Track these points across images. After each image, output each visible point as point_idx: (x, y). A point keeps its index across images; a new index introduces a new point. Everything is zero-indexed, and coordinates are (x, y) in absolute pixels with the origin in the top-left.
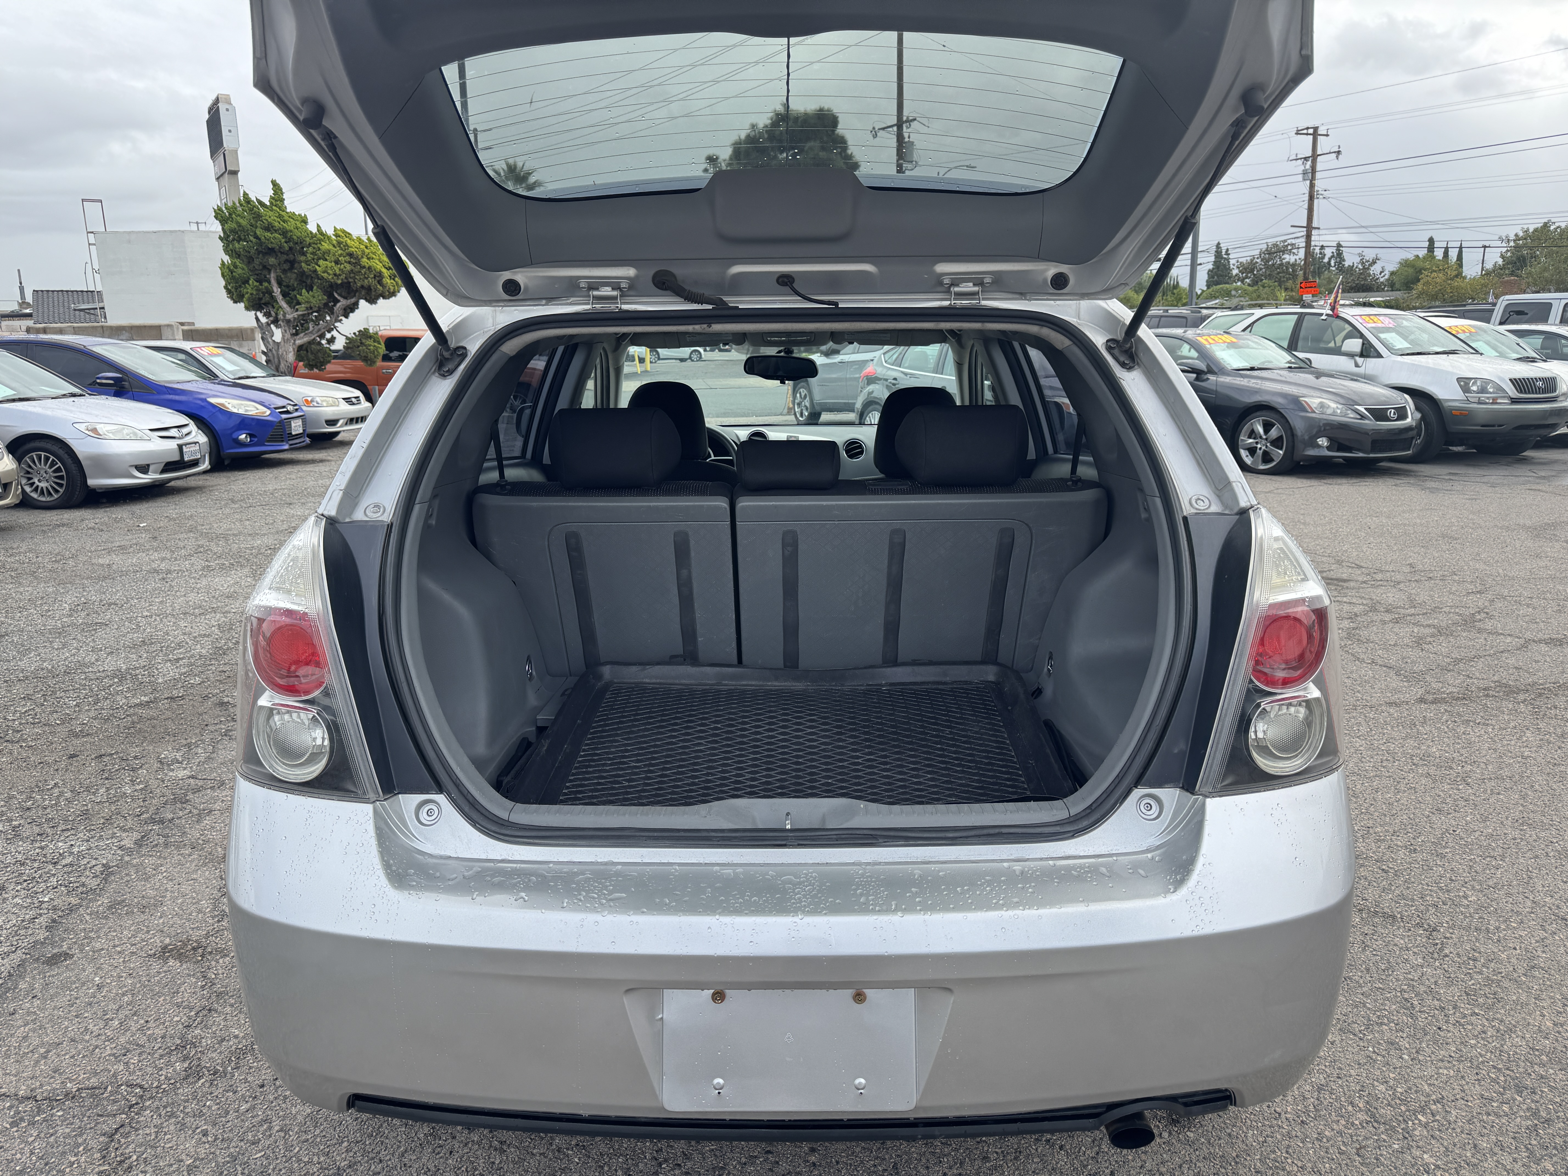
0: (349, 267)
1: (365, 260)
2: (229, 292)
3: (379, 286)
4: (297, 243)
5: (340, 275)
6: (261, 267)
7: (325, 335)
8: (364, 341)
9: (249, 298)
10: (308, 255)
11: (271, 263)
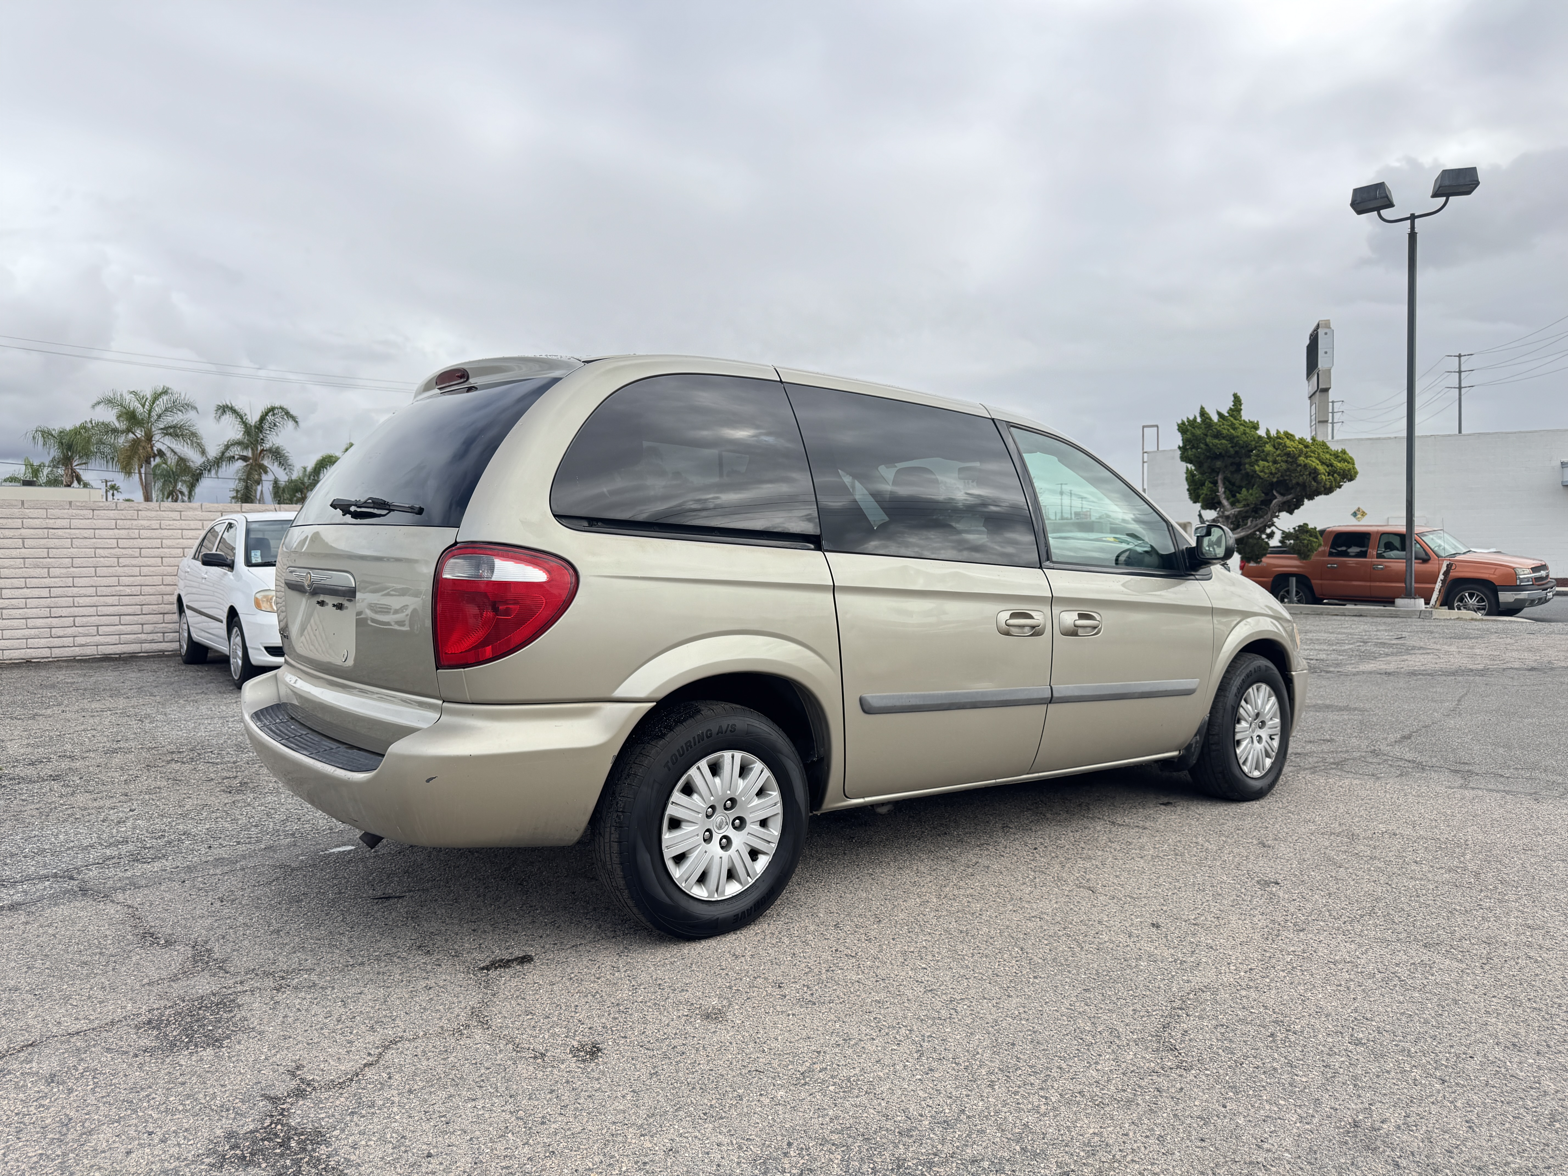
0: (1284, 466)
1: (1302, 458)
2: (1190, 494)
3: (1313, 483)
4: (1243, 447)
5: (1276, 473)
6: (1209, 470)
7: (1265, 529)
8: (1300, 535)
9: (1204, 498)
10: (1253, 457)
11: (1218, 466)
